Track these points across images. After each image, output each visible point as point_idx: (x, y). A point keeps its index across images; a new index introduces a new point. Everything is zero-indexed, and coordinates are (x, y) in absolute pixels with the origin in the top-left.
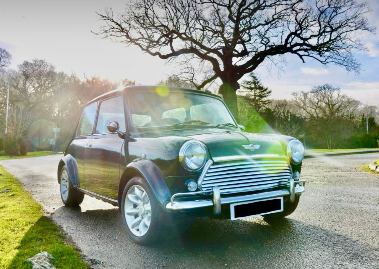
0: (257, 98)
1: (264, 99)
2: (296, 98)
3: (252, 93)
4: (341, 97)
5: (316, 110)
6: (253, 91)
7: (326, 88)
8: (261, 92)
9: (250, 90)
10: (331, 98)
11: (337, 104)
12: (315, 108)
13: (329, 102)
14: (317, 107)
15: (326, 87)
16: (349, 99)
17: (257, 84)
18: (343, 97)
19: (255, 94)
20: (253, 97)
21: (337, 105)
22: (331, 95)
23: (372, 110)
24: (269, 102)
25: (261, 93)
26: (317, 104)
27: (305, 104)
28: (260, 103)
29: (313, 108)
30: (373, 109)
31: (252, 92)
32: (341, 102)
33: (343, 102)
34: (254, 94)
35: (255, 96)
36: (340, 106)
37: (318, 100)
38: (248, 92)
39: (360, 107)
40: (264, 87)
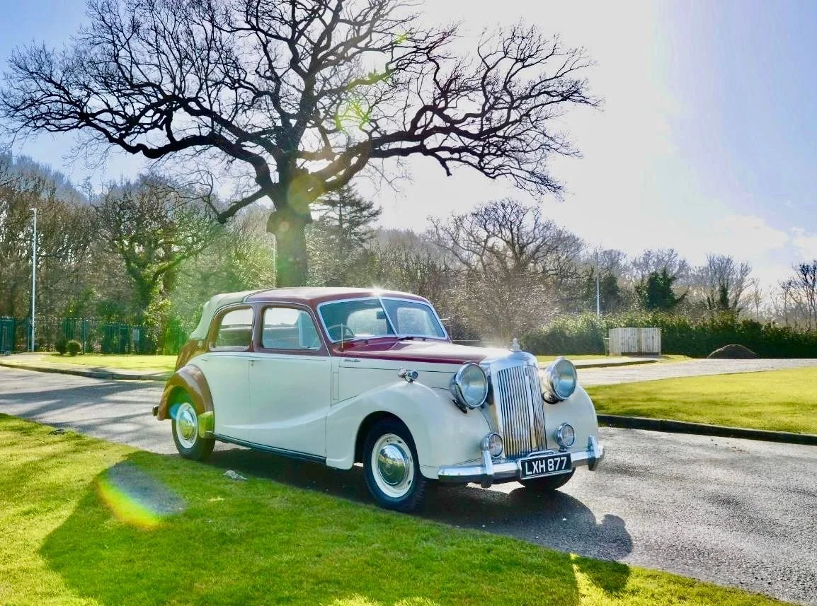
0: (345, 226)
1: (362, 228)
2: (436, 227)
3: (334, 214)
4: (541, 228)
5: (481, 256)
6: (337, 209)
7: (506, 205)
8: (355, 212)
9: (331, 208)
10: (518, 230)
11: (531, 243)
12: (480, 254)
13: (513, 239)
14: (484, 247)
15: (506, 203)
16: (560, 233)
17: (345, 194)
18: (547, 227)
19: (341, 215)
20: (337, 223)
21: (532, 247)
22: (518, 223)
23: (612, 260)
24: (373, 235)
25: (353, 215)
26: (486, 241)
27: (456, 243)
28: (353, 237)
29: (474, 252)
30: (615, 257)
31: (334, 210)
32: (540, 240)
33: (545, 238)
34: (338, 217)
35: (341, 220)
36: (538, 248)
37: (488, 232)
38: (324, 212)
39: (585, 253)
40: (364, 200)
